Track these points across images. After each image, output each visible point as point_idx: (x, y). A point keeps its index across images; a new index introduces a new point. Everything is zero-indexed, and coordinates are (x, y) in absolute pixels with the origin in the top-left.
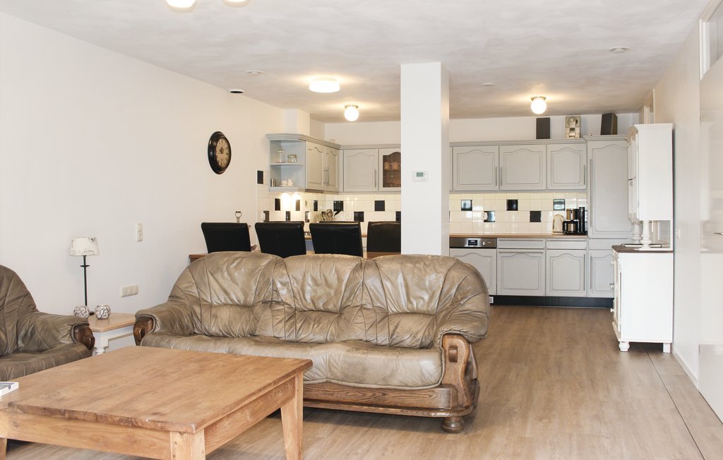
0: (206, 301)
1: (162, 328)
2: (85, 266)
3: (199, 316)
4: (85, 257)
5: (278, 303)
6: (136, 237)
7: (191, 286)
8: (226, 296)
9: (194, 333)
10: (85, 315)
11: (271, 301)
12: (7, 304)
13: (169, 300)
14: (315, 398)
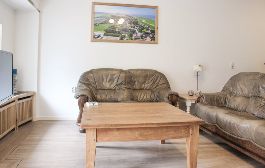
0: (234, 94)
1: (205, 101)
2: (198, 76)
3: (229, 100)
4: (198, 72)
5: (260, 97)
6: (231, 68)
7: (230, 86)
8: (242, 92)
9: (225, 107)
10: (191, 93)
11: (257, 96)
12: (159, 85)
13: (221, 91)
14: (247, 148)
